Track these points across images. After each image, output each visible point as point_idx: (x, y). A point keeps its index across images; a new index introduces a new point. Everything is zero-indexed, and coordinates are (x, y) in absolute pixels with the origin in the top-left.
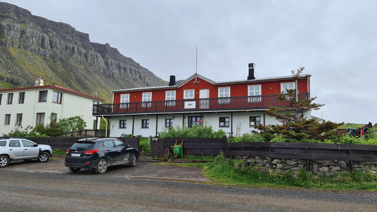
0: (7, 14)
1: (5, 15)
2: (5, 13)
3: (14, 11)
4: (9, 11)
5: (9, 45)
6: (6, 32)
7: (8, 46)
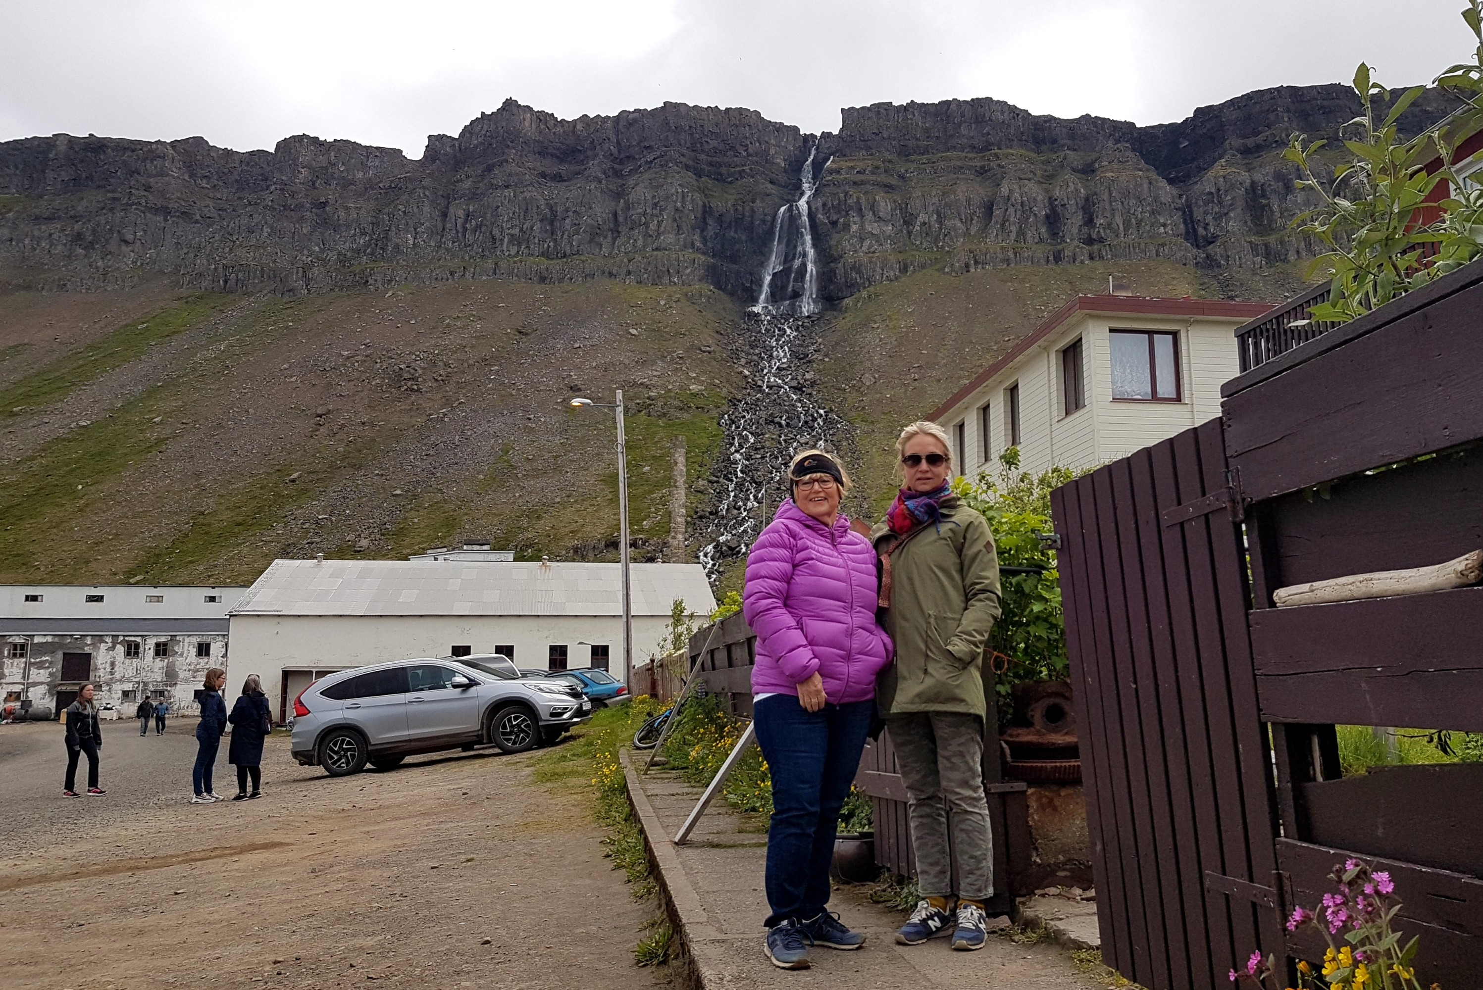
0: (1267, 133)
1: (1260, 139)
2: (1260, 133)
3: (1288, 111)
4: (1272, 117)
5: (1298, 252)
6: (1275, 208)
7: (1292, 258)
